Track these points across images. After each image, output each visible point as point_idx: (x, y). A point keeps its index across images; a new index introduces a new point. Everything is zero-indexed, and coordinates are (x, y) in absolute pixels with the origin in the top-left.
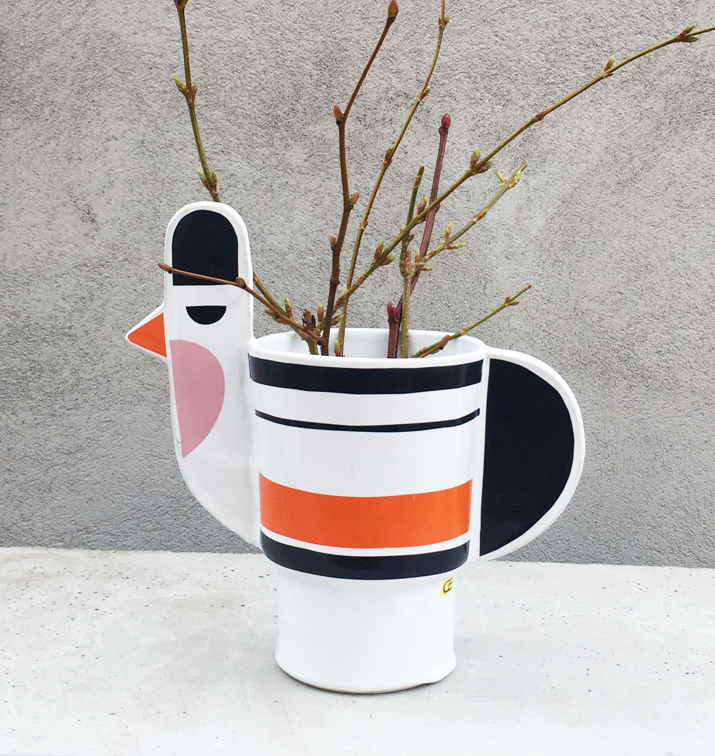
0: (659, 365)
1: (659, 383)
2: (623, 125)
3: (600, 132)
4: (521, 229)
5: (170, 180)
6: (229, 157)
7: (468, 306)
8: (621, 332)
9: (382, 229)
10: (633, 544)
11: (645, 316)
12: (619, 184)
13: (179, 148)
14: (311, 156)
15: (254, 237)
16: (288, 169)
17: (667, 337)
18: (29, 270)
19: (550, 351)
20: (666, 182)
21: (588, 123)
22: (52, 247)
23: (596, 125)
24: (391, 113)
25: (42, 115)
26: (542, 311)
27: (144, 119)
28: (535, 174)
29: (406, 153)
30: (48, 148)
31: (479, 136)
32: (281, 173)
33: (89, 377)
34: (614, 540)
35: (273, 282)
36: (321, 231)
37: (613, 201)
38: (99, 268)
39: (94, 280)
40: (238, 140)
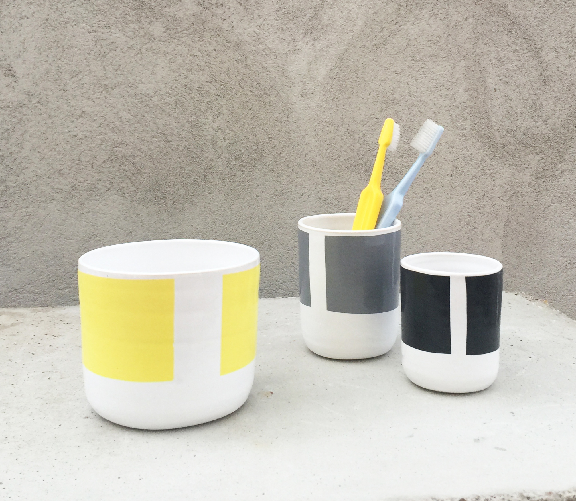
3: (361, 11)
4: (311, 77)
5: (68, 47)
6: (109, 30)
7: (277, 129)
9: (218, 78)
12: (374, 46)
13: (73, 23)
14: (168, 29)
15: (130, 85)
16: (152, 38)
19: (332, 158)
20: (405, 45)
21: (354, 6)
23: (359, 7)
26: (326, 132)
27: (47, 3)
28: (319, 40)
29: (233, 27)
31: (282, 15)
32: (147, 41)
33: (14, 185)
35: (144, 116)
36: (176, 81)
37: (371, 58)
38: (18, 108)
39: (15, 117)
40: (116, 18)
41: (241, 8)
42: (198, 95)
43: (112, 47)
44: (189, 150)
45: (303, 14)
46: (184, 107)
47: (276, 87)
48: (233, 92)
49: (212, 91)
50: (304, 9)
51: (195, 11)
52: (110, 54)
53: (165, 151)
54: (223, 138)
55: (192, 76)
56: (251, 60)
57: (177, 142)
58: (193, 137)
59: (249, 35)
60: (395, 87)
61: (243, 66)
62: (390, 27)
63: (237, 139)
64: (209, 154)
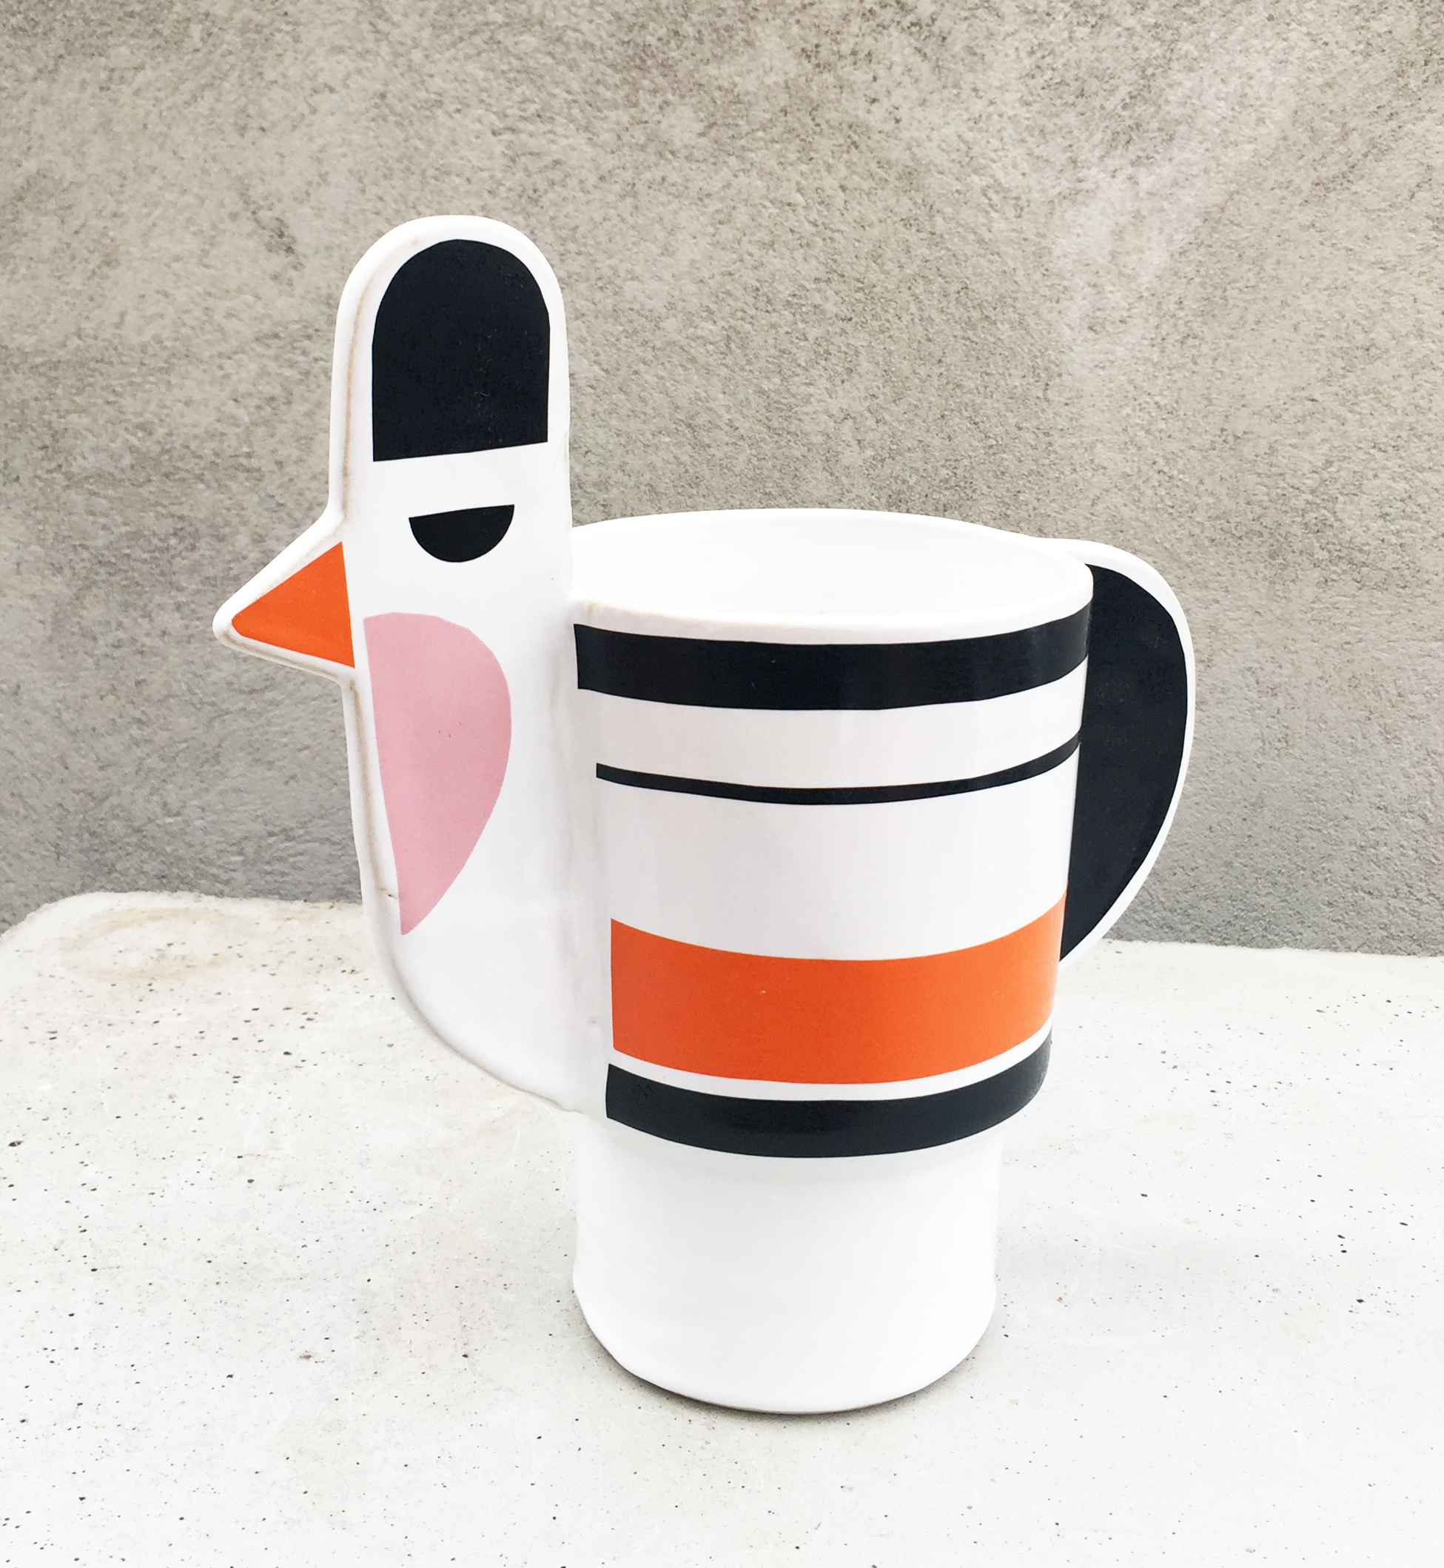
0: (1383, 541)
1: (1383, 574)
2: (1332, 66)
3: (1284, 80)
4: (1121, 273)
5: (437, 172)
6: (549, 127)
7: (1013, 421)
8: (1310, 475)
9: (848, 271)
10: (1320, 877)
11: (1361, 445)
12: (1317, 184)
13: (453, 107)
14: (711, 126)
15: (600, 284)
16: (666, 151)
17: (1401, 486)
18: (168, 344)
19: (1171, 510)
20: (1413, 183)
21: (1261, 63)
22: (210, 302)
23: (1277, 66)
24: (869, 40)
25: (186, 40)
26: (1157, 434)
27: (385, 49)
28: (1151, 163)
29: (897, 121)
30: (203, 106)
31: (1043, 88)
32: (653, 159)
34: (1283, 870)
35: (636, 372)
36: (730, 274)
37: (1305, 218)
38: (301, 341)
39: (292, 364)
40: (569, 92)
41: (926, 68)
42: (790, 318)
43: (557, 175)
44: (758, 472)
45: (1106, 86)
46: (748, 351)
47: (1015, 299)
48: (892, 311)
49: (830, 308)
50: (1109, 71)
51: (792, 76)
52: (551, 195)
53: (691, 471)
54: (854, 443)
55: (774, 262)
56: (944, 219)
57: (726, 449)
58: (771, 437)
59: (943, 145)
60: (1373, 308)
61: (922, 235)
62: (1371, 128)
63: (895, 447)
64: (815, 487)
